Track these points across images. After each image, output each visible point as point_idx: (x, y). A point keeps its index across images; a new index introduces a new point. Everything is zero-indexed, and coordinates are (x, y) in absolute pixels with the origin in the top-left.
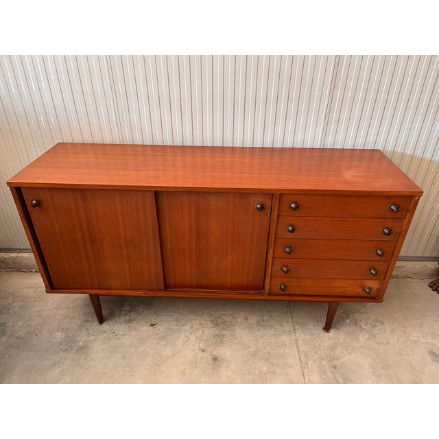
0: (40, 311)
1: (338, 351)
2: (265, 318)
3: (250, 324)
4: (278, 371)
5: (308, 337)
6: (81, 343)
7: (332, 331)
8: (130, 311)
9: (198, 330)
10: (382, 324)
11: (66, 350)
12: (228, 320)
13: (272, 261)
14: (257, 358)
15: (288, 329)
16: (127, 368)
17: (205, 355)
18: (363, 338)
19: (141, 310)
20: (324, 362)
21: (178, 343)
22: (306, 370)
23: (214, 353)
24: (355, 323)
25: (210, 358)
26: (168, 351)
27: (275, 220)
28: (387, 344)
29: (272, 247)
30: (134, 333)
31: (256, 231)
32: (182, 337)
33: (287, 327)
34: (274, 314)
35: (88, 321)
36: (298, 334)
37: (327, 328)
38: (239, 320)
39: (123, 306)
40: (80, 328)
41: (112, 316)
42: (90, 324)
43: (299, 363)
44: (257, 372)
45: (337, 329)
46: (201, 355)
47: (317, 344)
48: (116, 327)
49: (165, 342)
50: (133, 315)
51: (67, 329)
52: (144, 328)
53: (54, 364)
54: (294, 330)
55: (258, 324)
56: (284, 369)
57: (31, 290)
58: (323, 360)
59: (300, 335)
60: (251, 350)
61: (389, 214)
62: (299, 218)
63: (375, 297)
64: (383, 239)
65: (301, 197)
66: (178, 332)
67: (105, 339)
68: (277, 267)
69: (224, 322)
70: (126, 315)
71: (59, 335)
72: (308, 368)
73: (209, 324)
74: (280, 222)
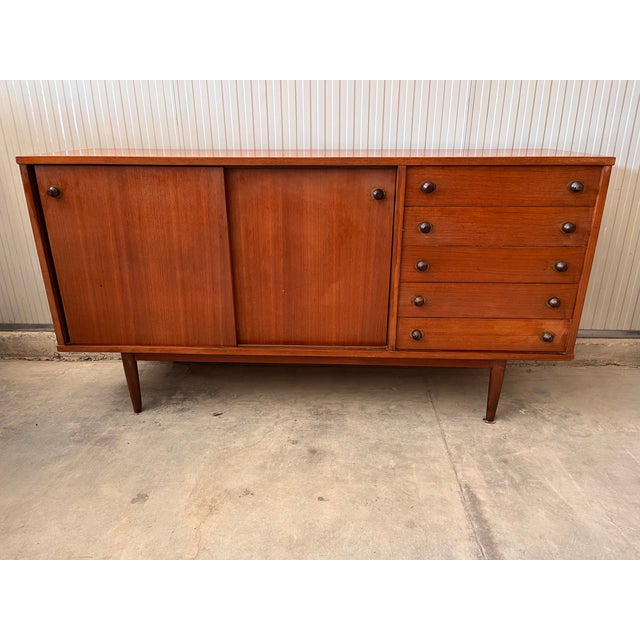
0: (47, 400)
1: (510, 444)
2: (393, 407)
3: (370, 415)
4: (413, 466)
5: (461, 428)
6: (105, 434)
7: (498, 424)
8: (184, 400)
9: (287, 419)
10: (578, 414)
11: (82, 441)
12: (335, 409)
13: (399, 286)
14: (380, 450)
15: (428, 420)
16: (172, 462)
17: (298, 447)
18: (547, 430)
19: (200, 398)
20: (488, 456)
21: (256, 433)
22: (458, 467)
23: (313, 445)
24: (535, 413)
25: (305, 450)
26: (239, 443)
27: (401, 213)
28: (588, 436)
29: (398, 261)
30: (186, 423)
31: (373, 239)
32: (263, 428)
33: (428, 416)
34: (405, 404)
35: (118, 410)
36: (444, 426)
37: (490, 419)
38: (351, 409)
39: (173, 394)
40: (105, 418)
41: (155, 404)
42: (120, 413)
43: (446, 457)
44: (380, 467)
45: (504, 419)
46: (290, 447)
47: (475, 436)
48: (160, 417)
49: (235, 433)
50: (187, 404)
51: (85, 419)
52: (205, 418)
53: (59, 457)
54: (438, 420)
55: (381, 413)
56: (424, 463)
57: (37, 377)
58: (485, 453)
59: (448, 427)
60: (370, 441)
61: (569, 198)
62: (436, 209)
63: (560, 351)
64: (565, 244)
65: (436, 172)
66: (257, 422)
67: (142, 429)
68: (407, 299)
69: (329, 412)
70: (178, 404)
71: (72, 425)
72: (461, 462)
73: (306, 414)
74: (408, 217)
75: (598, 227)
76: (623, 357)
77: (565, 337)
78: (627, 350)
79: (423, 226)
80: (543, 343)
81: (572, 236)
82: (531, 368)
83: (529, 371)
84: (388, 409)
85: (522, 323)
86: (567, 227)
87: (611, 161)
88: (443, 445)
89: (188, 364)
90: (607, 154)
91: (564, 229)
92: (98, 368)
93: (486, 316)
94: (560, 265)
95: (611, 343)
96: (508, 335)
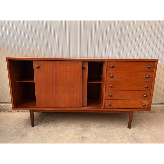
0: (7, 123)
1: (136, 134)
2: (103, 124)
3: (97, 126)
4: (111, 141)
5: (122, 130)
6: (23, 133)
7: (132, 129)
8: (45, 123)
9: (75, 128)
10: (152, 126)
11: (17, 135)
13: (105, 91)
14: (101, 137)
15: (113, 128)
17: (78, 136)
18: (145, 130)
19: (50, 122)
21: (66, 132)
22: (123, 141)
23: (82, 135)
24: (141, 126)
25: (80, 137)
26: (62, 135)
28: (156, 131)
29: (105, 85)
30: (46, 129)
32: (68, 131)
33: (112, 126)
34: (106, 123)
35: (27, 126)
36: (117, 129)
37: (130, 127)
38: (92, 125)
39: (43, 121)
40: (23, 128)
41: (37, 124)
42: (27, 127)
43: (120, 138)
45: (133, 127)
46: (76, 136)
47: (126, 132)
48: (39, 128)
49: (60, 132)
50: (46, 124)
51: (18, 129)
52: (52, 128)
54: (116, 128)
55: (100, 126)
56: (114, 140)
57: (4, 117)
58: (130, 137)
59: (119, 130)
60: (98, 134)
61: (148, 69)
62: (114, 72)
63: (147, 108)
64: (147, 81)
65: (114, 62)
66: (66, 129)
67: (34, 131)
68: (107, 95)
69: (86, 126)
70: (44, 124)
71: (14, 130)
72: (124, 140)
73: (79, 126)
74: (107, 74)
75: (155, 77)
76: (160, 110)
77: (148, 105)
78: (161, 108)
79: (111, 76)
80: (143, 106)
81: (149, 79)
82: (138, 113)
83: (137, 114)
84: (102, 124)
85: (137, 101)
86: (147, 76)
87: (157, 60)
88: (118, 135)
89: (47, 112)
90: (157, 59)
91: (147, 77)
92: (21, 114)
93: (127, 99)
94: (146, 86)
95: (157, 106)
96: (133, 104)
